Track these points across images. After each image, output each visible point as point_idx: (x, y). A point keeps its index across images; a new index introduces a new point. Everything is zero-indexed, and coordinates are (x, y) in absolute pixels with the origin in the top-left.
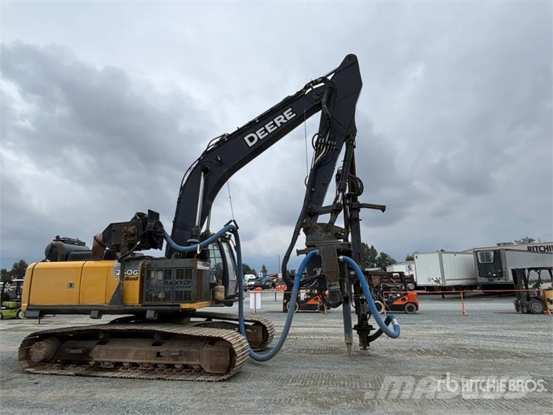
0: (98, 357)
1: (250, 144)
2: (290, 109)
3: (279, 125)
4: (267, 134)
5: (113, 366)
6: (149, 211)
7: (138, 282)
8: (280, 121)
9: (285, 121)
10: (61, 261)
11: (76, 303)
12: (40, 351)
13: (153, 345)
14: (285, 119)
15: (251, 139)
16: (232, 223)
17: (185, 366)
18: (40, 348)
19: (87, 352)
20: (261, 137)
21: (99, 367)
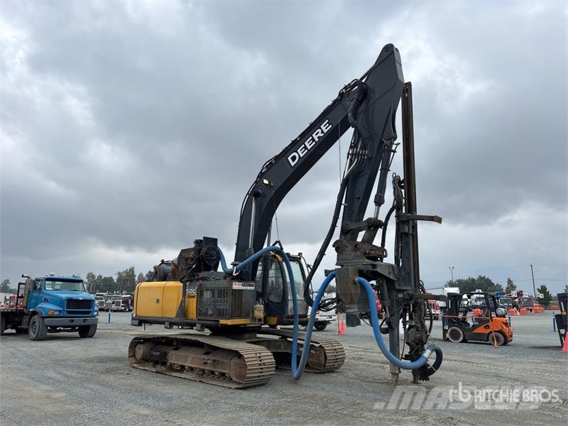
0: (171, 360)
1: (293, 164)
2: (327, 121)
3: (317, 140)
4: (306, 151)
5: (179, 368)
6: (204, 238)
7: (195, 299)
8: (318, 135)
9: (322, 135)
10: (159, 281)
11: (160, 315)
12: (140, 351)
13: (205, 354)
14: (322, 132)
15: (294, 158)
16: (278, 245)
17: (223, 374)
18: (140, 349)
19: (165, 355)
20: (301, 155)
21: (172, 368)
